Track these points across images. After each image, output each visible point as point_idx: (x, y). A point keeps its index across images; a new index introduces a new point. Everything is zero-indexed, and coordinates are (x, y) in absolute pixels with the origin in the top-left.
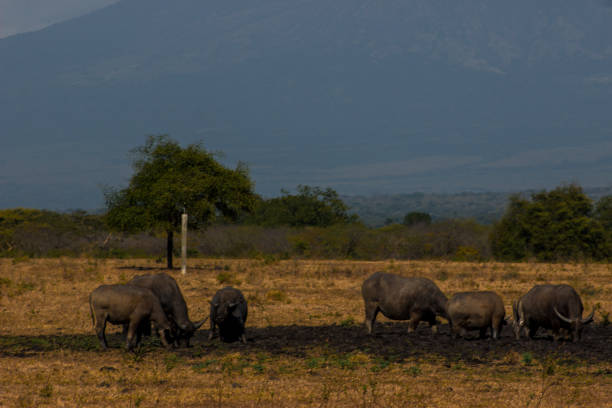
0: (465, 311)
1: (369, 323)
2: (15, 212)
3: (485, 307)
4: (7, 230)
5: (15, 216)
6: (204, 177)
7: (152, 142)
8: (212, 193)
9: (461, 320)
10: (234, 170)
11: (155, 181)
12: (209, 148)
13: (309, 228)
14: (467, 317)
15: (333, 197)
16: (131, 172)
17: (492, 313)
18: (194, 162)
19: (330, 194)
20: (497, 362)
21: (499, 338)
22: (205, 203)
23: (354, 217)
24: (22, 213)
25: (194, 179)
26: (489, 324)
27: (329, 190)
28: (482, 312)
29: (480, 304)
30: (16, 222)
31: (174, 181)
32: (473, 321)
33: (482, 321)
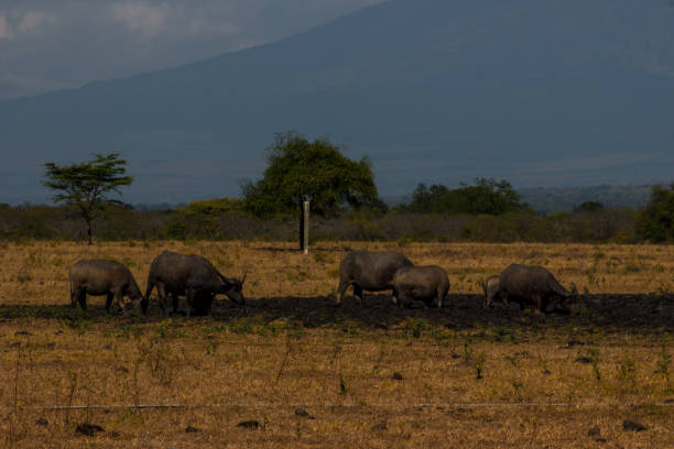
0: (410, 282)
1: (338, 296)
2: (223, 201)
3: (428, 279)
4: (216, 218)
5: (223, 206)
6: (330, 169)
7: (282, 138)
8: (336, 183)
9: (407, 291)
10: (358, 162)
11: (287, 172)
12: (334, 141)
13: (482, 216)
14: (412, 288)
15: (507, 188)
16: (265, 165)
17: (437, 286)
18: (321, 155)
19: (504, 185)
20: (395, 326)
21: (443, 306)
22: (330, 193)
23: (526, 205)
24: (228, 203)
25: (321, 171)
26: (435, 294)
27: (504, 182)
28: (426, 284)
29: (424, 277)
30: (223, 210)
31: (304, 173)
32: (418, 292)
33: (427, 292)
